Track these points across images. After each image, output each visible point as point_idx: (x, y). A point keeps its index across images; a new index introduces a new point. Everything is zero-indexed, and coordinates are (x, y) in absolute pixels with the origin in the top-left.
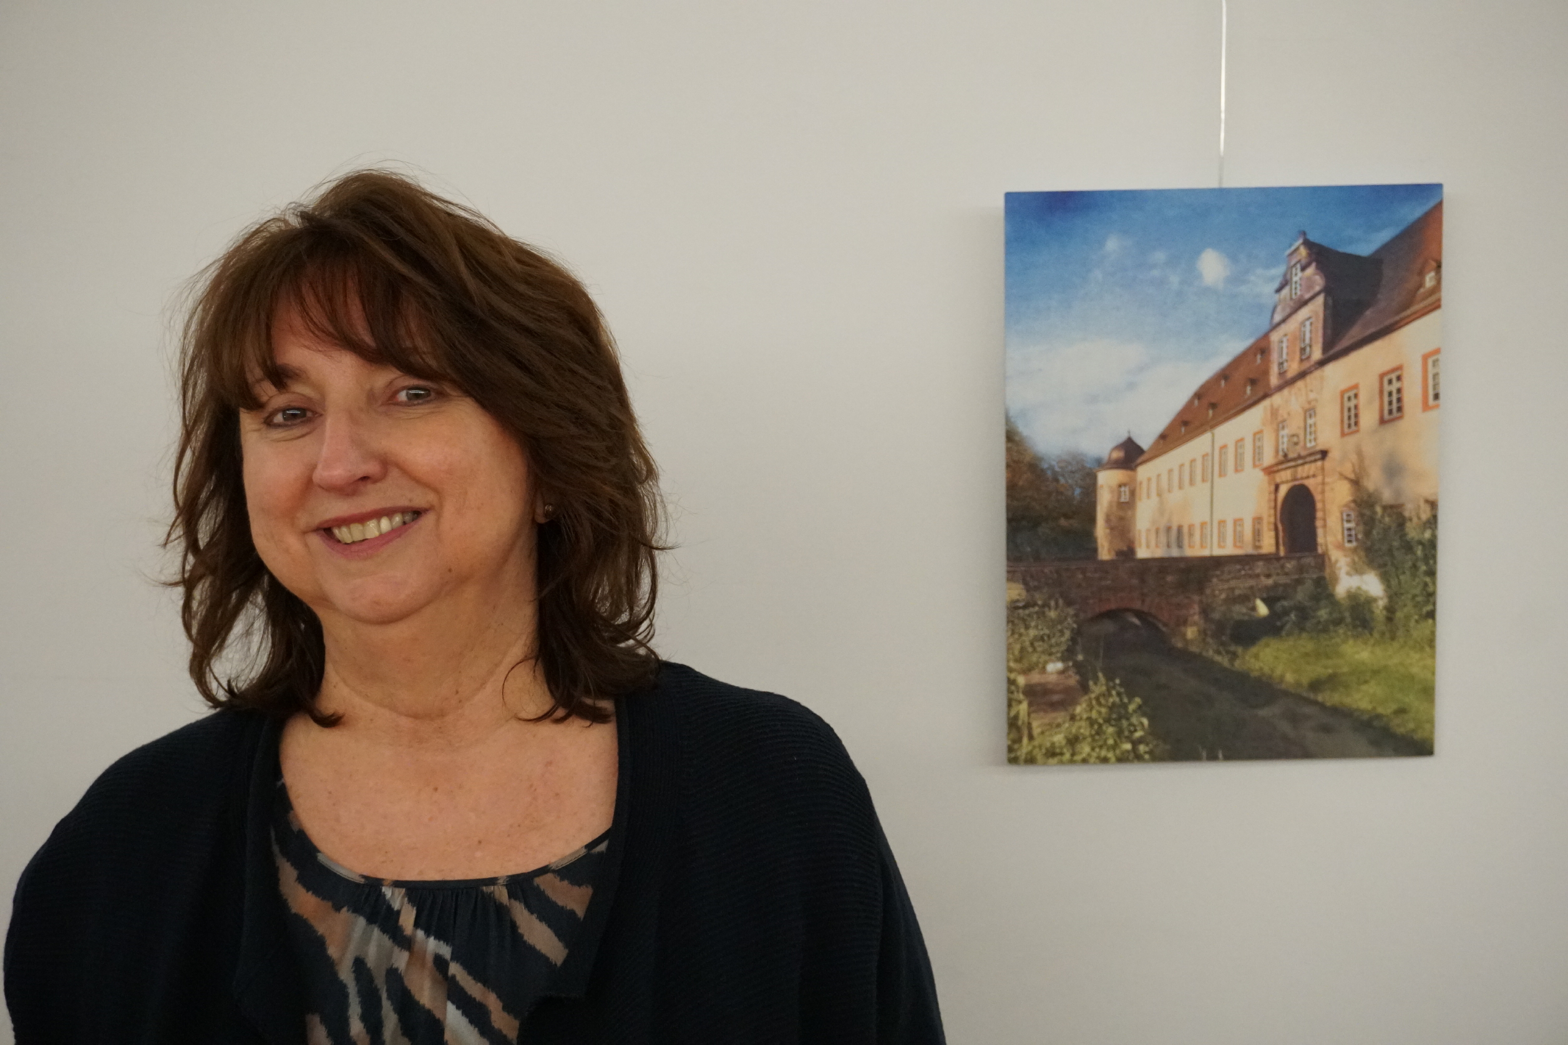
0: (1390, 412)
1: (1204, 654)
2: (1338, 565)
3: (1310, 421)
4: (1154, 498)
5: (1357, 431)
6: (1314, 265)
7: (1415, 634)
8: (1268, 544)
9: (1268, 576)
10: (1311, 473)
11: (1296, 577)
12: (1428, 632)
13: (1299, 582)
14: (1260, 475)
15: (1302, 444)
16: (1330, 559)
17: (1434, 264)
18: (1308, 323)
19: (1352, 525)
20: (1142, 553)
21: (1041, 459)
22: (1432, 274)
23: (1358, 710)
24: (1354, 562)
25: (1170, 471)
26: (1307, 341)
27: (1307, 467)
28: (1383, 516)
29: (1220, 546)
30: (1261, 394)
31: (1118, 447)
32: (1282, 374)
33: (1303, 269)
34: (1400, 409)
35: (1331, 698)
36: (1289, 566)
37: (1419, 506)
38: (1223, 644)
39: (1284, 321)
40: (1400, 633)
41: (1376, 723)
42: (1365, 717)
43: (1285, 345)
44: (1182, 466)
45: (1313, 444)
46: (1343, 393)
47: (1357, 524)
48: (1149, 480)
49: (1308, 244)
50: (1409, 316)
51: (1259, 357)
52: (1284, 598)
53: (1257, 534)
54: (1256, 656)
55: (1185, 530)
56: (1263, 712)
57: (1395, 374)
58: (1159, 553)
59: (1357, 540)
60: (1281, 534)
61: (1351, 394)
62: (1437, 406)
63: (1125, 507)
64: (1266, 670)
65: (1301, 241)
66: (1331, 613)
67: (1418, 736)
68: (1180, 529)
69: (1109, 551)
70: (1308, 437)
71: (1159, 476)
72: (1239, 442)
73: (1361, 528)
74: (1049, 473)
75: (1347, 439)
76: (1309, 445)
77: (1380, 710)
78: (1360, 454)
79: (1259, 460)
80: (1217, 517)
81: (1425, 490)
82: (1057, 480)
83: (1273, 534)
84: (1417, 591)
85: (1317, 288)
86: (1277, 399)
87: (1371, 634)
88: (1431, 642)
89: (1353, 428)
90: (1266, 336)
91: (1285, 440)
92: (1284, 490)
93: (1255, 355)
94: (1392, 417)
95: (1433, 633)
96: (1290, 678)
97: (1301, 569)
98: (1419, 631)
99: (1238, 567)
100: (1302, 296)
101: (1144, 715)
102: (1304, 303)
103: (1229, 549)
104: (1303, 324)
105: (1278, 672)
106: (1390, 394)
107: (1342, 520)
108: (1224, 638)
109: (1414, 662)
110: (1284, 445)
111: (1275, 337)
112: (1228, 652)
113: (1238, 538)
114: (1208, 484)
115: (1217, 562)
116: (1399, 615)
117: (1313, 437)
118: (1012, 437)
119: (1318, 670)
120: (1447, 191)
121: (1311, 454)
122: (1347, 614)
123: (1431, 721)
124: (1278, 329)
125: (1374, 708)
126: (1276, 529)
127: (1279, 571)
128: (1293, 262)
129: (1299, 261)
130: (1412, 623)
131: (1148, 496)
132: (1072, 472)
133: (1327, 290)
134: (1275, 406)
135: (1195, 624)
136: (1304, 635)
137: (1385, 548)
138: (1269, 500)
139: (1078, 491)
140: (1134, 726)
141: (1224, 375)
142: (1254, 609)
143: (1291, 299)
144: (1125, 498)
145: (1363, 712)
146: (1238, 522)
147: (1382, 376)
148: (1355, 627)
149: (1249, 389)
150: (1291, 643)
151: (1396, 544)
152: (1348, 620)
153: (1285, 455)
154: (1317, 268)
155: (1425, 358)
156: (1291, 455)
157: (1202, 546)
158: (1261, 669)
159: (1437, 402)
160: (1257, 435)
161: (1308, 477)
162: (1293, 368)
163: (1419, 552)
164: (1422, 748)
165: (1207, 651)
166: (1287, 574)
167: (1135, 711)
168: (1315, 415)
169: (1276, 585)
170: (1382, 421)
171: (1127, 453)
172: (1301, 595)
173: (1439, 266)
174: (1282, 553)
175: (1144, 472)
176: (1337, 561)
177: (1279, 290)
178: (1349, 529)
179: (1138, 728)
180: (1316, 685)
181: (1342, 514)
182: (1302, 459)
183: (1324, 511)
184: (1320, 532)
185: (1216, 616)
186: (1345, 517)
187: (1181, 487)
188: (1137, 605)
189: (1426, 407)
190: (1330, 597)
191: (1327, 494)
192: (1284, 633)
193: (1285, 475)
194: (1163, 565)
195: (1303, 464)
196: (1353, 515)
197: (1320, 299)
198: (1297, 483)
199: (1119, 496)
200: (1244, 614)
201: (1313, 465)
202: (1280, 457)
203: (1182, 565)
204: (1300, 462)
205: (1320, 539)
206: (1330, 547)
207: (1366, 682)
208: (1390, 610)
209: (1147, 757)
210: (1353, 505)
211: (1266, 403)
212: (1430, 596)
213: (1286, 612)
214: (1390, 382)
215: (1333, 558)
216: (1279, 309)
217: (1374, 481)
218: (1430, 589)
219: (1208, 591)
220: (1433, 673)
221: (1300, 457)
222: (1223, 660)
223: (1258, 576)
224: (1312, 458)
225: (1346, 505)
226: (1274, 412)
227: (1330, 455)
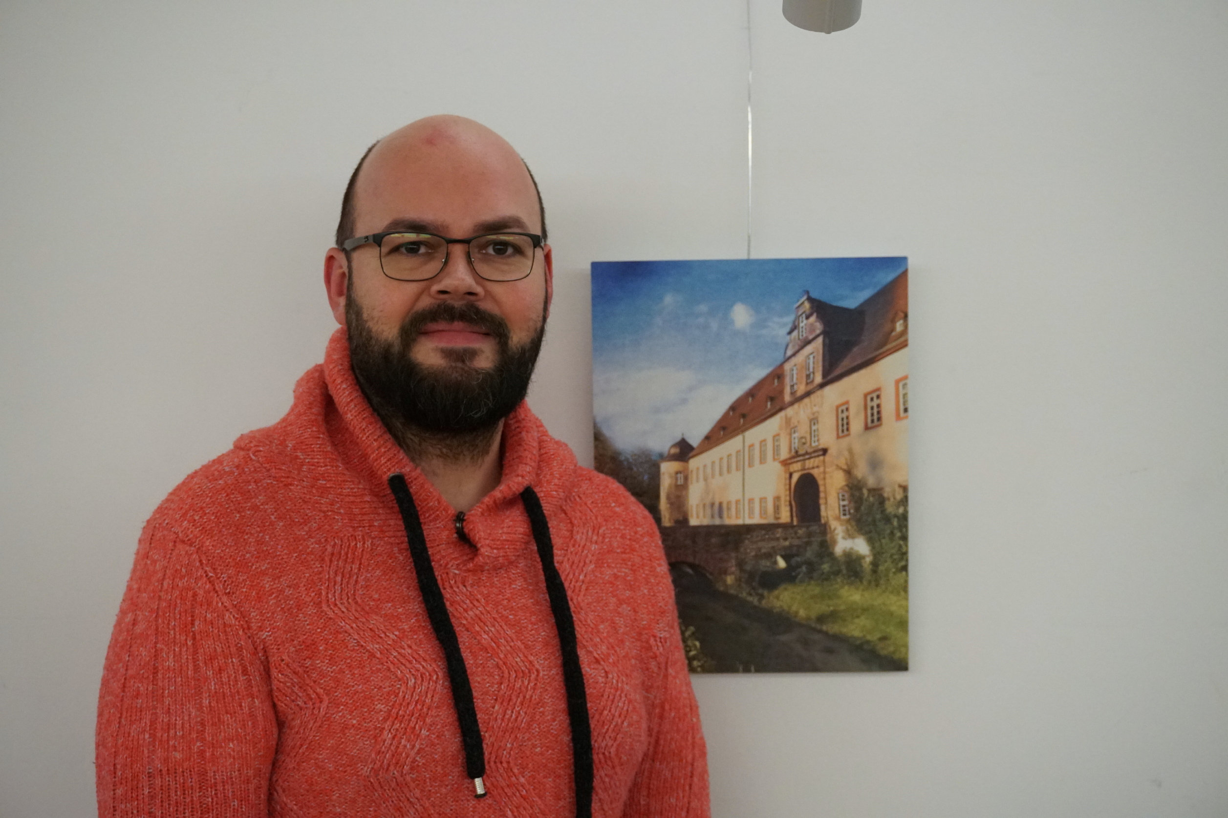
0: (873, 421)
1: (740, 595)
2: (836, 532)
3: (814, 428)
4: (702, 483)
5: (848, 435)
6: (815, 315)
7: (893, 582)
8: (785, 516)
9: (786, 539)
10: (816, 465)
11: (805, 540)
12: (902, 581)
13: (808, 543)
14: (777, 468)
15: (808, 444)
16: (830, 528)
17: (902, 315)
18: (811, 357)
19: (846, 503)
20: (694, 522)
21: (619, 454)
22: (901, 322)
23: (853, 637)
24: (848, 530)
25: (713, 463)
26: (811, 370)
27: (812, 460)
28: (868, 496)
29: (750, 517)
30: (778, 407)
31: (675, 445)
32: (793, 393)
33: (807, 318)
34: (879, 419)
35: (833, 628)
36: (801, 532)
37: (894, 491)
38: (754, 588)
39: (794, 355)
40: (882, 582)
41: (865, 647)
42: (858, 642)
43: (795, 372)
44: (721, 459)
45: (817, 444)
46: (837, 407)
47: (850, 502)
48: (698, 469)
49: (810, 299)
50: (884, 352)
51: (776, 381)
52: (797, 555)
53: (777, 509)
54: (778, 598)
55: (725, 506)
56: (784, 638)
57: (876, 394)
58: (706, 522)
59: (850, 513)
60: (794, 509)
61: (844, 407)
62: (907, 417)
63: (681, 489)
64: (786, 608)
65: (805, 297)
66: (831, 567)
67: (896, 656)
68: (721, 504)
69: (670, 520)
70: (813, 439)
71: (705, 466)
72: (763, 443)
73: (852, 505)
74: (625, 463)
75: (841, 440)
76: (813, 445)
77: (869, 637)
78: (850, 451)
79: (778, 455)
80: (747, 497)
81: (900, 479)
82: (631, 469)
83: (788, 508)
84: (893, 551)
85: (818, 332)
86: (790, 411)
87: (861, 581)
88: (905, 589)
89: (846, 432)
90: (781, 366)
91: (796, 441)
92: (796, 477)
93: (774, 380)
94: (874, 425)
95: (906, 581)
96: (802, 613)
97: (810, 535)
98: (896, 580)
99: (763, 532)
100: (807, 337)
101: (697, 639)
102: (808, 342)
103: (756, 520)
104: (808, 357)
105: (794, 608)
106: (872, 408)
107: (839, 499)
108: (754, 584)
109: (892, 602)
110: (796, 444)
111: (787, 367)
112: (757, 594)
113: (763, 512)
114: (740, 473)
115: (748, 529)
116: (881, 568)
117: (816, 439)
118: (598, 438)
119: (822, 608)
120: (910, 262)
121: (815, 452)
122: (843, 567)
123: (906, 646)
124: (790, 360)
125: (864, 636)
126: (791, 505)
127: (793, 535)
128: (800, 313)
129: (804, 312)
130: (891, 575)
131: (698, 481)
132: (642, 463)
133: (824, 333)
134: (789, 416)
135: (733, 573)
136: (812, 582)
137: (870, 519)
138: (785, 485)
139: (646, 477)
140: (689, 647)
141: (751, 393)
142: (776, 562)
143: (799, 339)
144: (680, 482)
145: (857, 638)
146: (763, 500)
147: (866, 396)
148: (849, 577)
149: (769, 404)
150: (803, 588)
151: (878, 516)
152: (844, 572)
153: (797, 452)
154: (817, 317)
155: (897, 382)
156: (801, 452)
157: (737, 517)
158: (781, 607)
159: (906, 414)
160: (776, 437)
161: (813, 468)
162: (801, 389)
163: (895, 523)
164: (899, 665)
165: (742, 593)
166: (799, 538)
167: (690, 636)
168: (818, 422)
169: (791, 546)
170: (867, 428)
171: (681, 449)
172: (809, 554)
173: (906, 317)
174: (795, 523)
175: (694, 463)
176: (835, 529)
177: (790, 333)
178: (844, 506)
179: (693, 649)
180: (821, 619)
181: (838, 494)
182: (809, 455)
183: (825, 492)
184: (823, 508)
185: (748, 567)
186: (841, 497)
187: (721, 474)
188: (690, 559)
189: (898, 418)
190: (831, 555)
191: (828, 481)
192: (797, 581)
193: (796, 466)
194: (708, 531)
195: (809, 459)
196: (847, 496)
197: (820, 340)
198: (805, 472)
199: (677, 479)
200: (768, 567)
201: (817, 460)
202: (793, 453)
203: (723, 531)
204: (807, 457)
205: (823, 513)
206: (830, 518)
207: (858, 617)
208: (875, 564)
209: (699, 669)
210: (846, 488)
211: (782, 414)
212: (904, 555)
213: (799, 566)
214: (872, 399)
215: (833, 527)
216: (790, 346)
217: (861, 471)
218: (904, 550)
219: (742, 550)
220: (907, 611)
221: (807, 453)
222: (754, 600)
223: (778, 539)
224: (816, 454)
225: (842, 488)
226: (788, 420)
227: (829, 452)
